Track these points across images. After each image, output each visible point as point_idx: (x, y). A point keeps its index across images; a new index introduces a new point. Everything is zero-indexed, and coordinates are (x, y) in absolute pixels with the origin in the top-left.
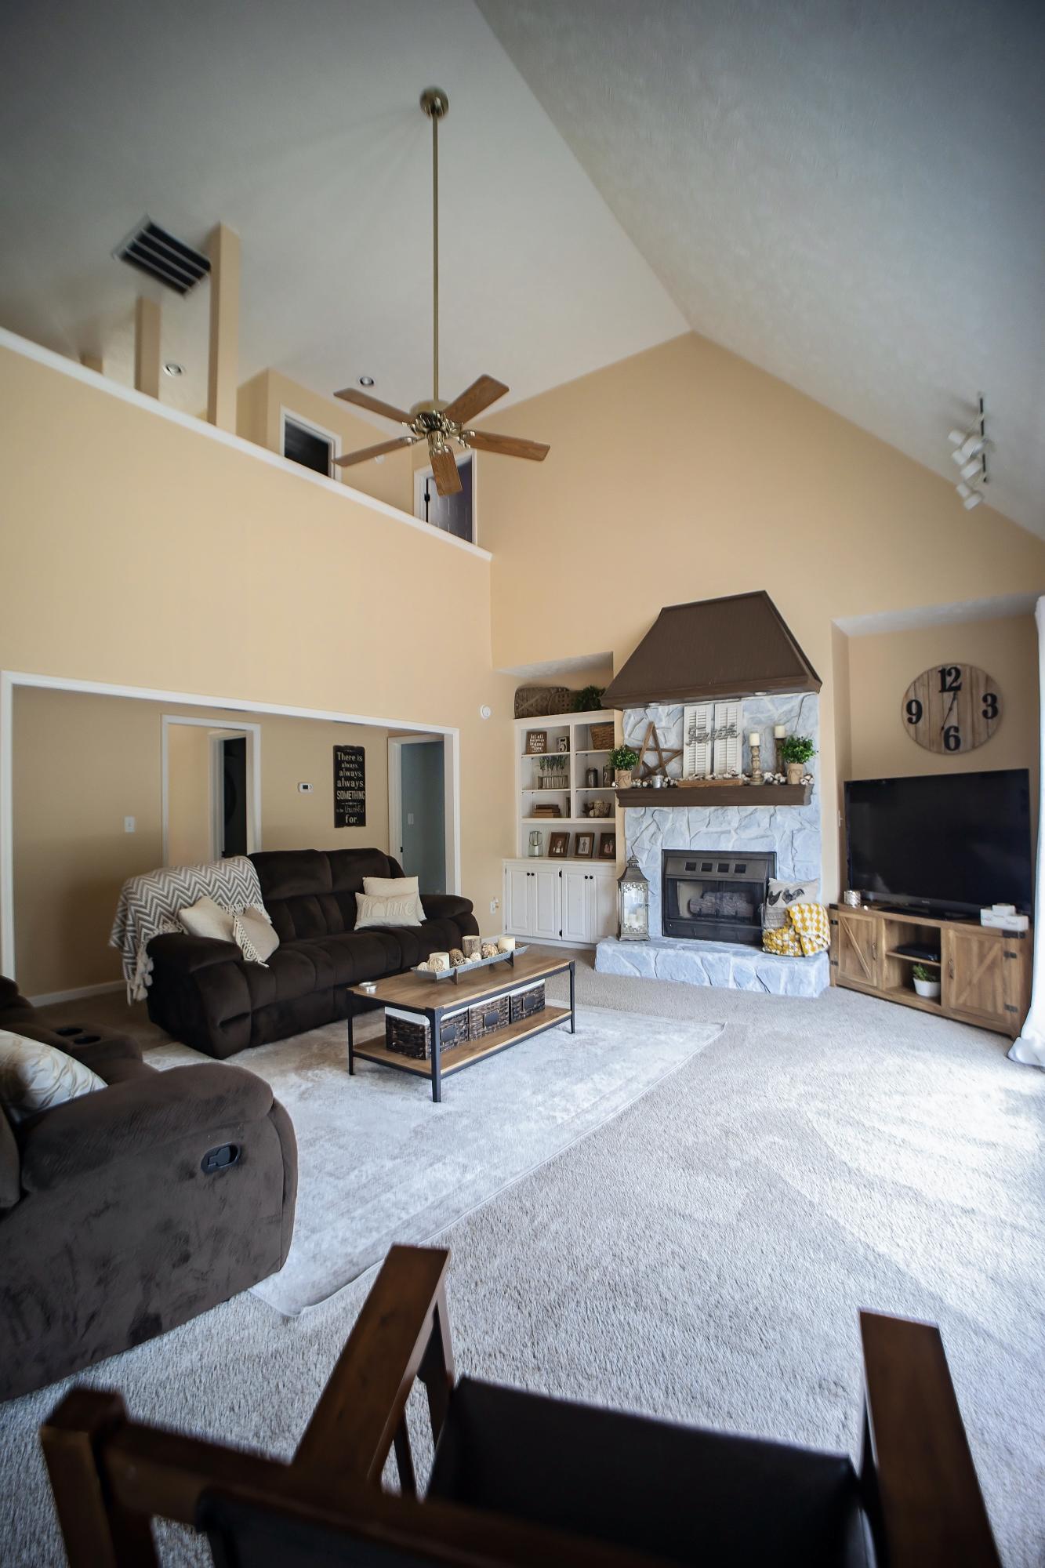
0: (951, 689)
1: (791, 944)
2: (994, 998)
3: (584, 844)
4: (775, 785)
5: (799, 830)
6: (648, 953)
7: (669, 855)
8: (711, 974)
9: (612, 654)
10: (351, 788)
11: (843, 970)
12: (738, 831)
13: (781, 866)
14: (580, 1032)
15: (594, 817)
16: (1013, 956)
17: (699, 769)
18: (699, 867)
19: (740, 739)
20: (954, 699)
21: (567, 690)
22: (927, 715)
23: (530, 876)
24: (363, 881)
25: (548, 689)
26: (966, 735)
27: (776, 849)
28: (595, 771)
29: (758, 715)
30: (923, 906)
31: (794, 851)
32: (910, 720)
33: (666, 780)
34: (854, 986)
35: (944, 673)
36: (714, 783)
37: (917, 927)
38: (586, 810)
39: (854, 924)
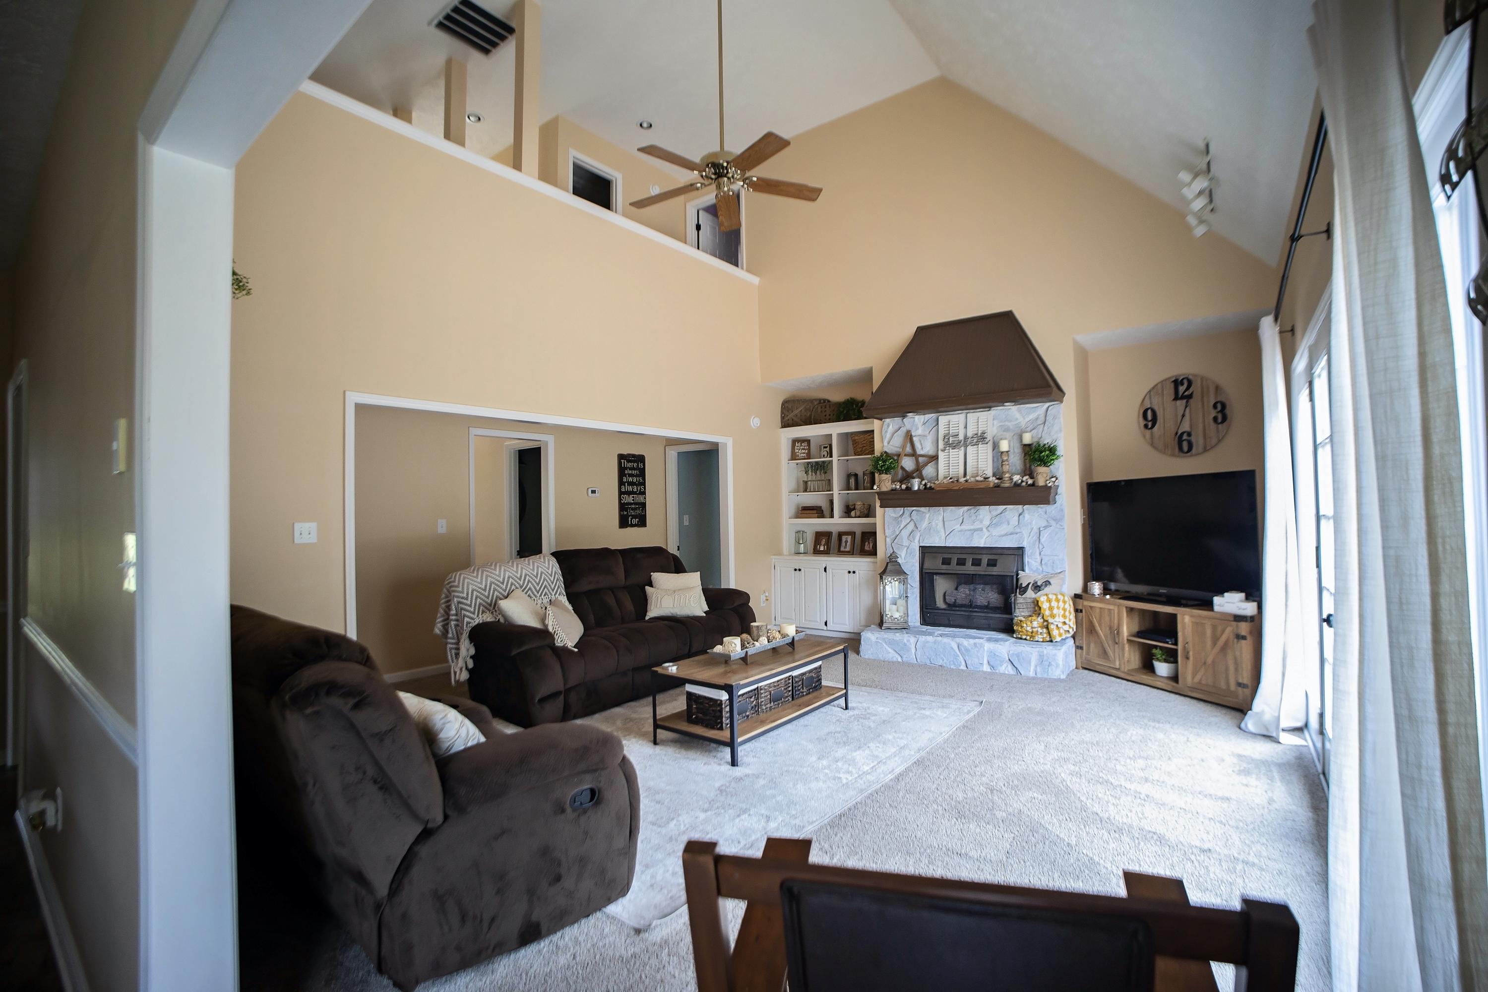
0: (1183, 397)
1: (1040, 630)
2: (1227, 677)
3: (846, 542)
4: (1023, 486)
5: (1046, 527)
6: (908, 639)
7: (925, 551)
8: (967, 658)
9: (871, 368)
10: (633, 493)
11: (1088, 653)
12: (989, 528)
13: (1030, 560)
14: (854, 709)
15: (855, 517)
16: (1244, 638)
17: (953, 472)
18: (954, 562)
19: (990, 445)
20: (1186, 407)
21: (829, 401)
22: (1162, 421)
23: (798, 571)
24: (651, 576)
25: (812, 401)
26: (1198, 441)
27: (1025, 544)
28: (856, 475)
29: (1007, 423)
30: (1160, 595)
31: (1041, 547)
32: (1146, 426)
33: (923, 483)
34: (1098, 668)
35: (1177, 383)
36: (967, 485)
37: (1156, 614)
38: (848, 511)
39: (1098, 611)
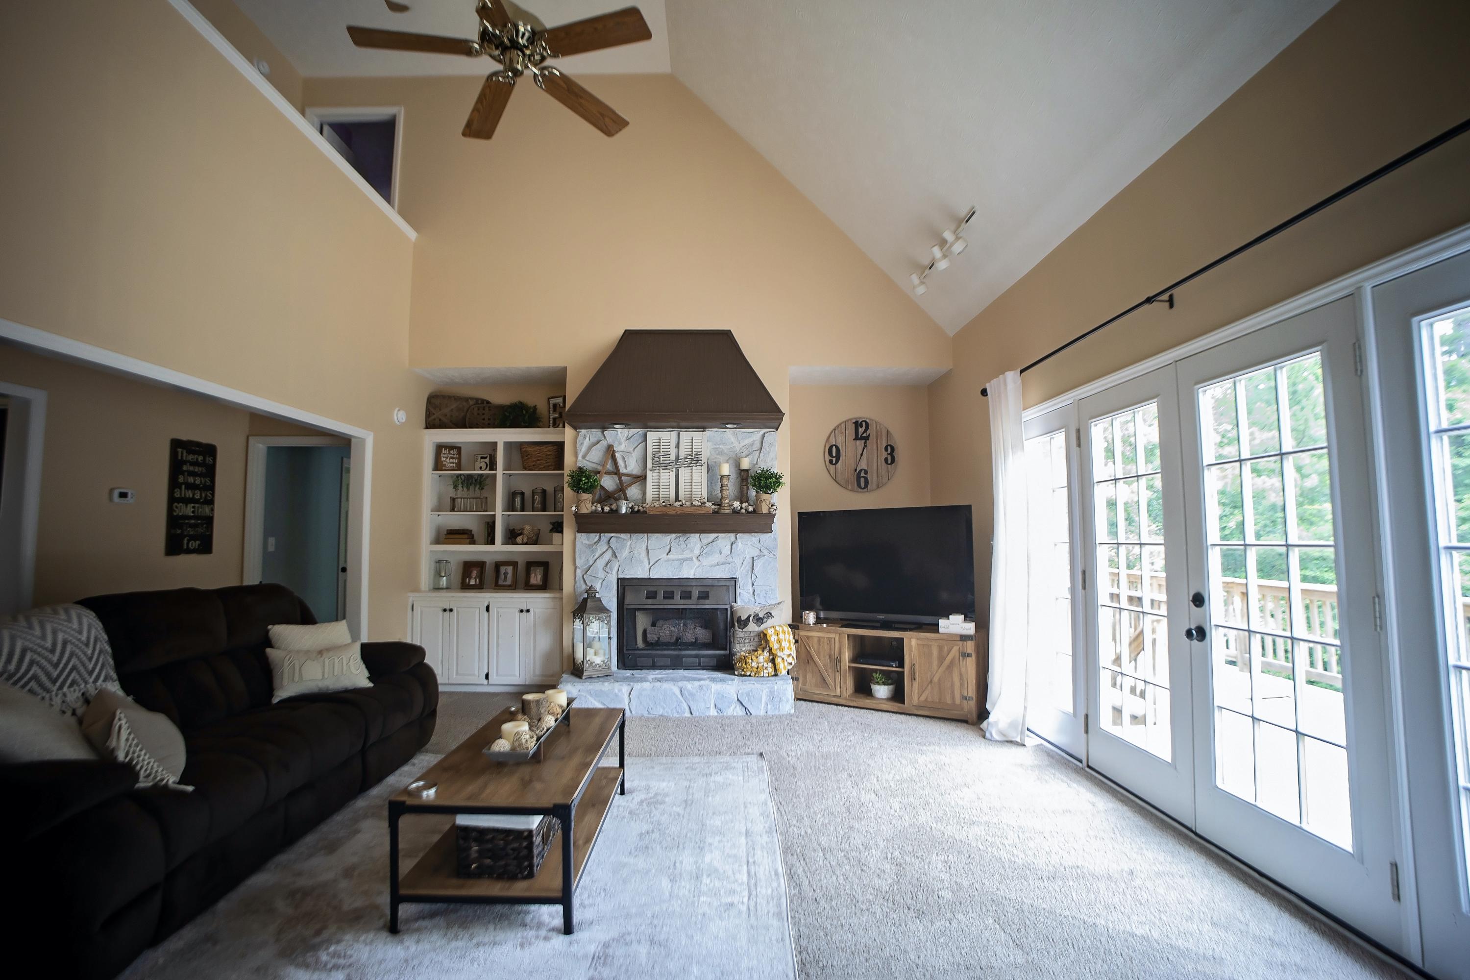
0: (862, 438)
1: (766, 665)
2: (953, 692)
3: (506, 574)
4: (743, 514)
5: (759, 557)
6: (606, 686)
7: (624, 585)
8: (691, 704)
9: (565, 369)
10: (192, 500)
11: (804, 683)
12: (700, 558)
13: (741, 591)
14: (631, 793)
15: (523, 544)
16: (969, 655)
17: (663, 495)
18: (661, 595)
19: (705, 467)
20: (865, 446)
21: (488, 402)
22: (844, 458)
23: (447, 613)
25: (467, 399)
26: (872, 478)
27: (737, 575)
28: (522, 494)
29: (721, 446)
30: (878, 621)
31: (754, 577)
32: (831, 462)
33: (630, 506)
34: (816, 698)
35: (857, 424)
36: (683, 510)
37: (862, 638)
38: (512, 536)
39: (816, 640)
